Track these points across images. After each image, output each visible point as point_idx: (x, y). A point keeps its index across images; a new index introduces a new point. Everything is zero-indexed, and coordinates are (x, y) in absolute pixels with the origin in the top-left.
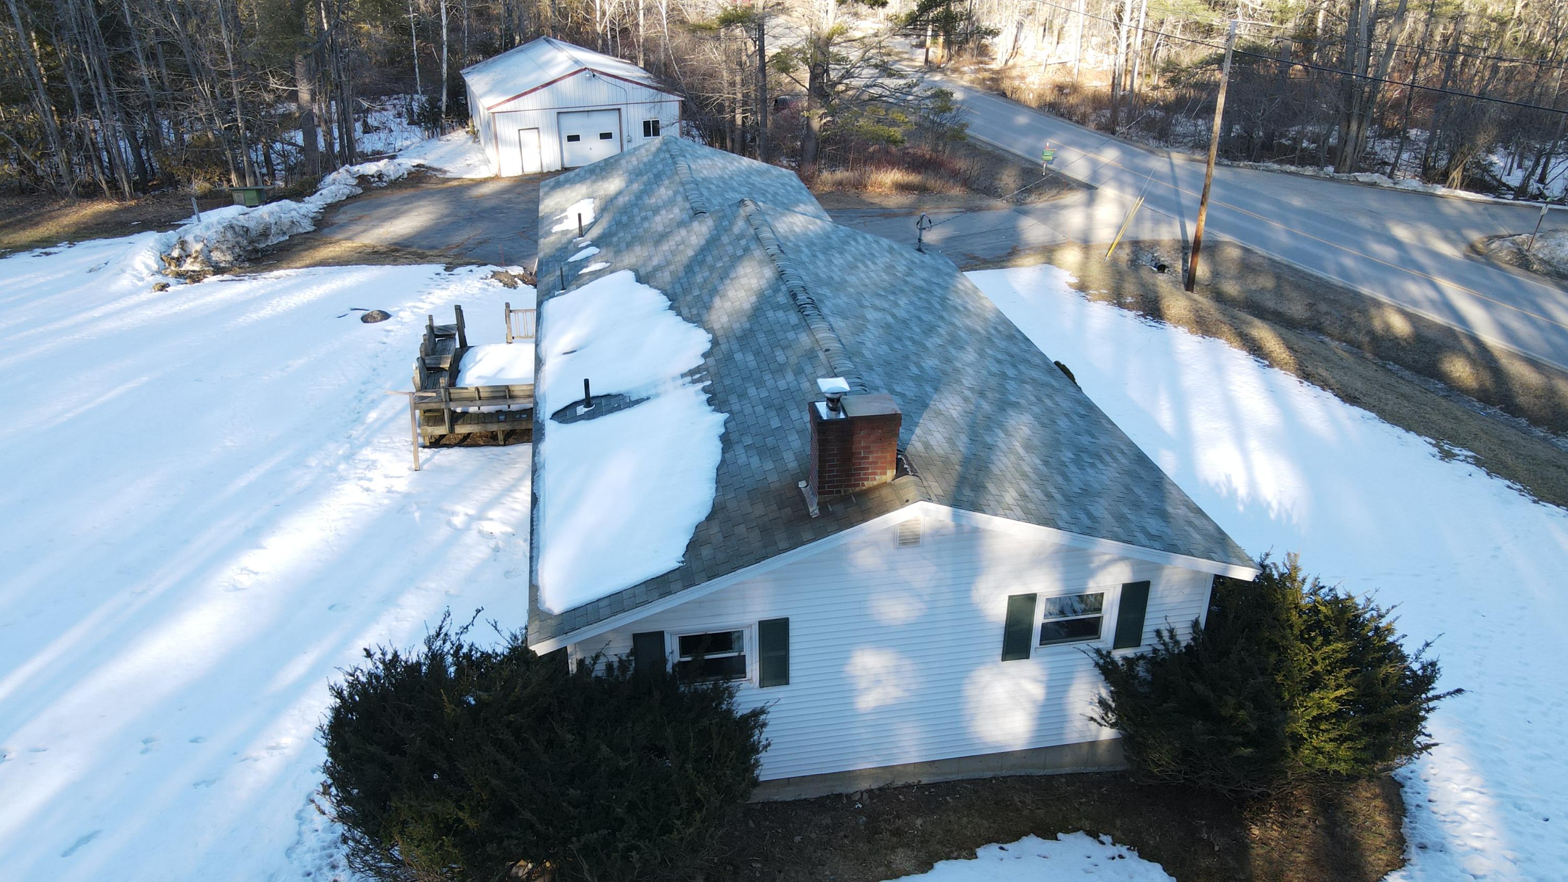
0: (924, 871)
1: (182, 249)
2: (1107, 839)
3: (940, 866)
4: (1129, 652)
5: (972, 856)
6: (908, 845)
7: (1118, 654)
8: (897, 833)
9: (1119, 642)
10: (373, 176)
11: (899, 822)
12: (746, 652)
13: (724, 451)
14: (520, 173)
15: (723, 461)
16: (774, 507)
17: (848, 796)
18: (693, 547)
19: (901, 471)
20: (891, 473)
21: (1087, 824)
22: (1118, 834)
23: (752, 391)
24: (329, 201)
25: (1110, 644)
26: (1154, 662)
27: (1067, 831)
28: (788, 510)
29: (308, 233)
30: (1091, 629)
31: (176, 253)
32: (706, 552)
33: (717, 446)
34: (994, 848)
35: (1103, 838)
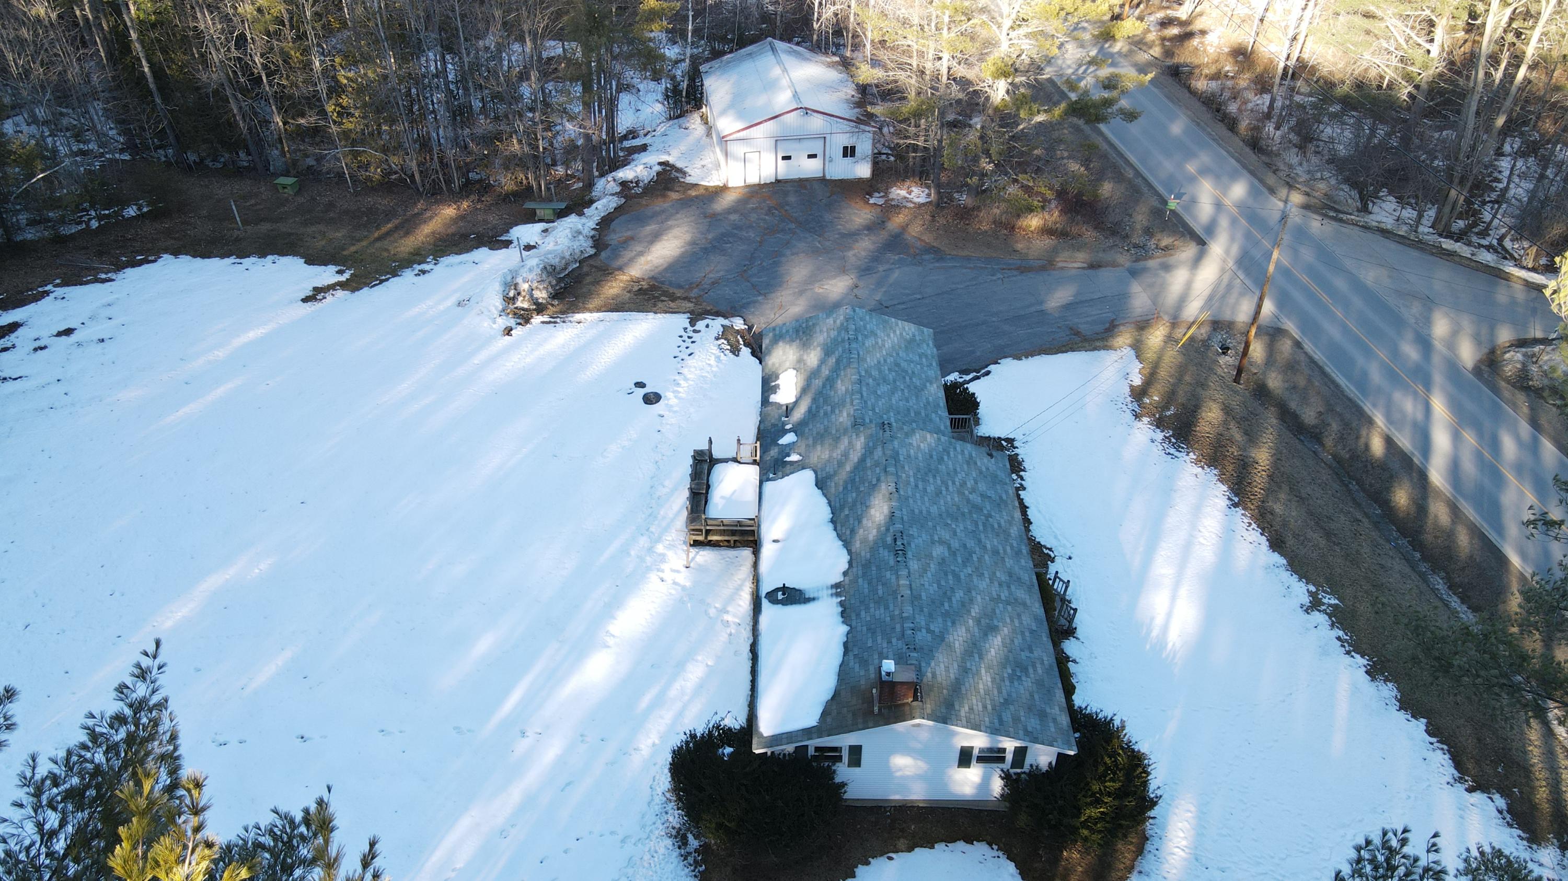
0: (910, 852)
1: (515, 289)
2: (995, 847)
3: (917, 850)
4: (1019, 771)
5: (932, 847)
6: (905, 838)
7: (1012, 771)
8: (902, 830)
9: (1013, 765)
10: (632, 182)
11: (904, 825)
12: (843, 754)
13: (844, 655)
14: (742, 184)
15: (843, 661)
16: (860, 701)
17: (885, 807)
18: (824, 714)
19: (915, 698)
20: (910, 700)
21: (989, 837)
22: (1002, 845)
23: (863, 614)
24: (602, 215)
25: (1009, 767)
26: (1030, 774)
27: (979, 841)
28: (865, 705)
29: (590, 256)
30: (1002, 760)
31: (511, 294)
32: (829, 720)
33: (840, 651)
34: (943, 845)
35: (994, 846)
